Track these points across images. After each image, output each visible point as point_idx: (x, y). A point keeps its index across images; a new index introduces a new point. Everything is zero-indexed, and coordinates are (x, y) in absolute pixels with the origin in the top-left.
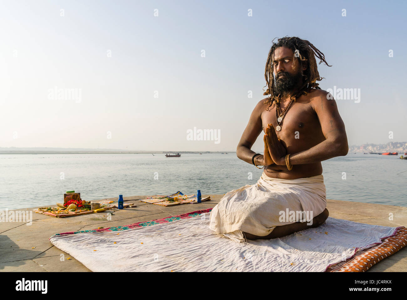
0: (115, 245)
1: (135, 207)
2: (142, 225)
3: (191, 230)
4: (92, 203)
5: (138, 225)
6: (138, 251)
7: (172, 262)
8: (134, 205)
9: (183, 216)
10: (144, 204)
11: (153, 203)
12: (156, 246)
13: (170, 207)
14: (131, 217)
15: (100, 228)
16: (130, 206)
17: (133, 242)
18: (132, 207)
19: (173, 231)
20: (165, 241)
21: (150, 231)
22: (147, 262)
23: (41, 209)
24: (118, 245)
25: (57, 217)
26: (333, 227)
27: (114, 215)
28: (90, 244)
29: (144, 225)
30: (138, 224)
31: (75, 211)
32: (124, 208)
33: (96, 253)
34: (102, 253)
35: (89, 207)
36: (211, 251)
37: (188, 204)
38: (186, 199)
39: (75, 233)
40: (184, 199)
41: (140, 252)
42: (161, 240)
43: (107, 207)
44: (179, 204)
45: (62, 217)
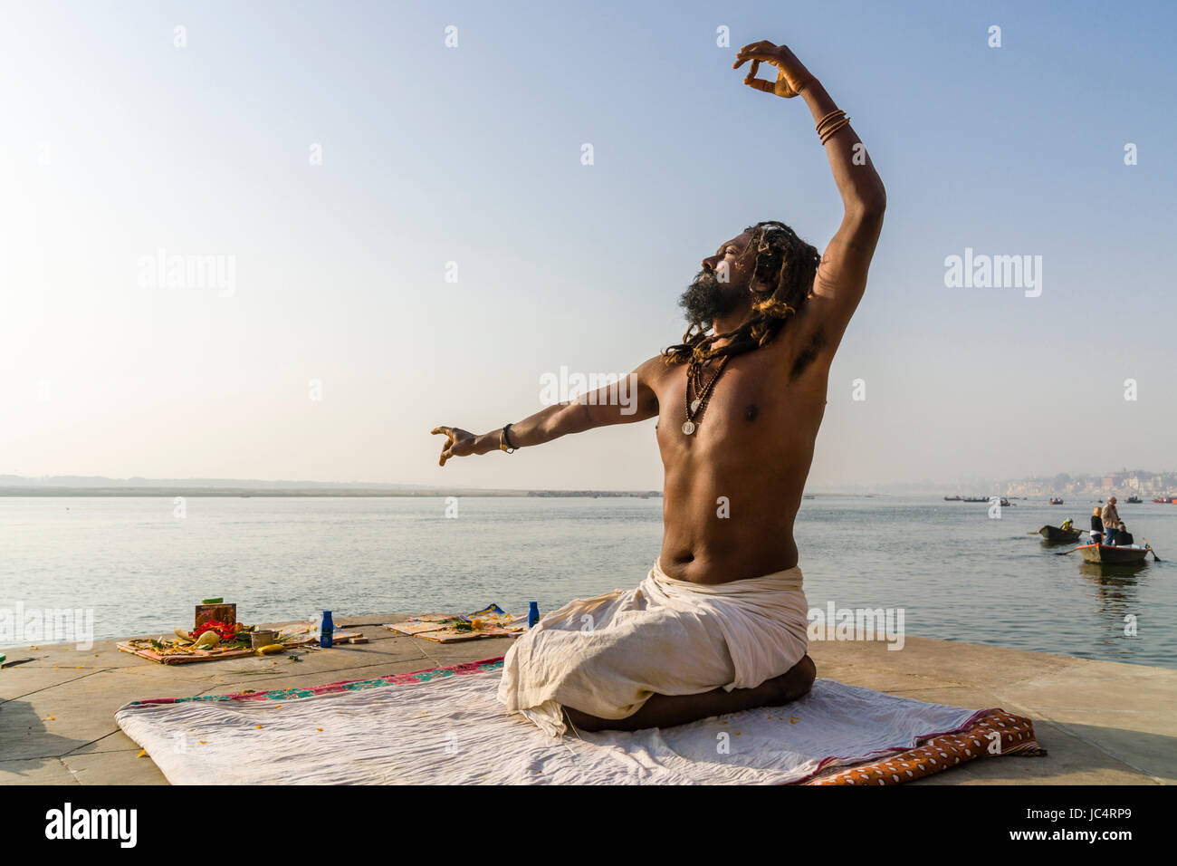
0: (257, 732)
1: (366, 642)
2: (351, 687)
3: (458, 703)
4: (257, 629)
5: (341, 687)
6: (300, 746)
7: (362, 774)
8: (364, 638)
9: (463, 668)
10: (392, 634)
11: (413, 635)
12: (348, 738)
13: (452, 645)
14: (337, 667)
15: (246, 692)
16: (352, 640)
17: (300, 727)
18: (357, 642)
19: (415, 703)
20: (378, 726)
21: (360, 702)
22: (302, 771)
23: (134, 642)
24: (265, 732)
25: (162, 662)
26: (823, 705)
27: (301, 661)
28: (200, 727)
29: (355, 689)
30: (341, 685)
31: (211, 649)
32: (335, 644)
33: (202, 748)
34: (214, 749)
35: (247, 640)
36: (471, 753)
37: (502, 639)
38: (505, 625)
39: (177, 701)
40: (499, 626)
41: (302, 751)
42: (370, 722)
43: (296, 641)
44: (478, 638)
45: (173, 662)
